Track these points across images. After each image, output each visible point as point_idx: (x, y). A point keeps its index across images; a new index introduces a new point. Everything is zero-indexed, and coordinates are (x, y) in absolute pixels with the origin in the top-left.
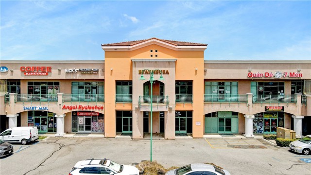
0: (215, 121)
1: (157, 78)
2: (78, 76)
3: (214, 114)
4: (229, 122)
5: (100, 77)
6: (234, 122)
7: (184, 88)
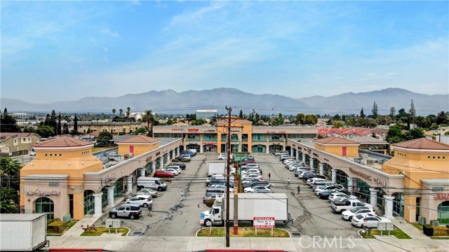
0: (257, 149)
1: (235, 133)
2: (208, 132)
3: (256, 146)
4: (262, 149)
5: (216, 132)
6: (264, 149)
7: (245, 136)
